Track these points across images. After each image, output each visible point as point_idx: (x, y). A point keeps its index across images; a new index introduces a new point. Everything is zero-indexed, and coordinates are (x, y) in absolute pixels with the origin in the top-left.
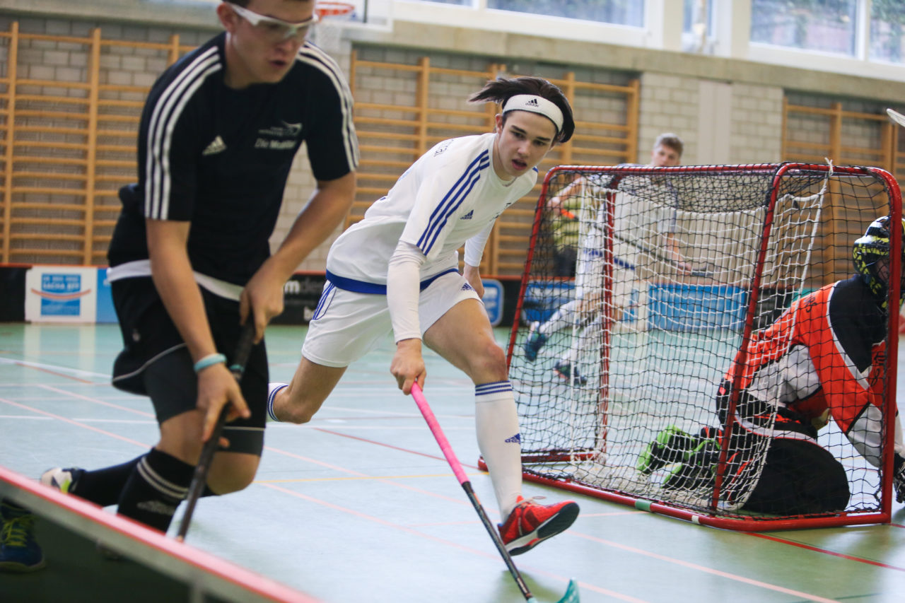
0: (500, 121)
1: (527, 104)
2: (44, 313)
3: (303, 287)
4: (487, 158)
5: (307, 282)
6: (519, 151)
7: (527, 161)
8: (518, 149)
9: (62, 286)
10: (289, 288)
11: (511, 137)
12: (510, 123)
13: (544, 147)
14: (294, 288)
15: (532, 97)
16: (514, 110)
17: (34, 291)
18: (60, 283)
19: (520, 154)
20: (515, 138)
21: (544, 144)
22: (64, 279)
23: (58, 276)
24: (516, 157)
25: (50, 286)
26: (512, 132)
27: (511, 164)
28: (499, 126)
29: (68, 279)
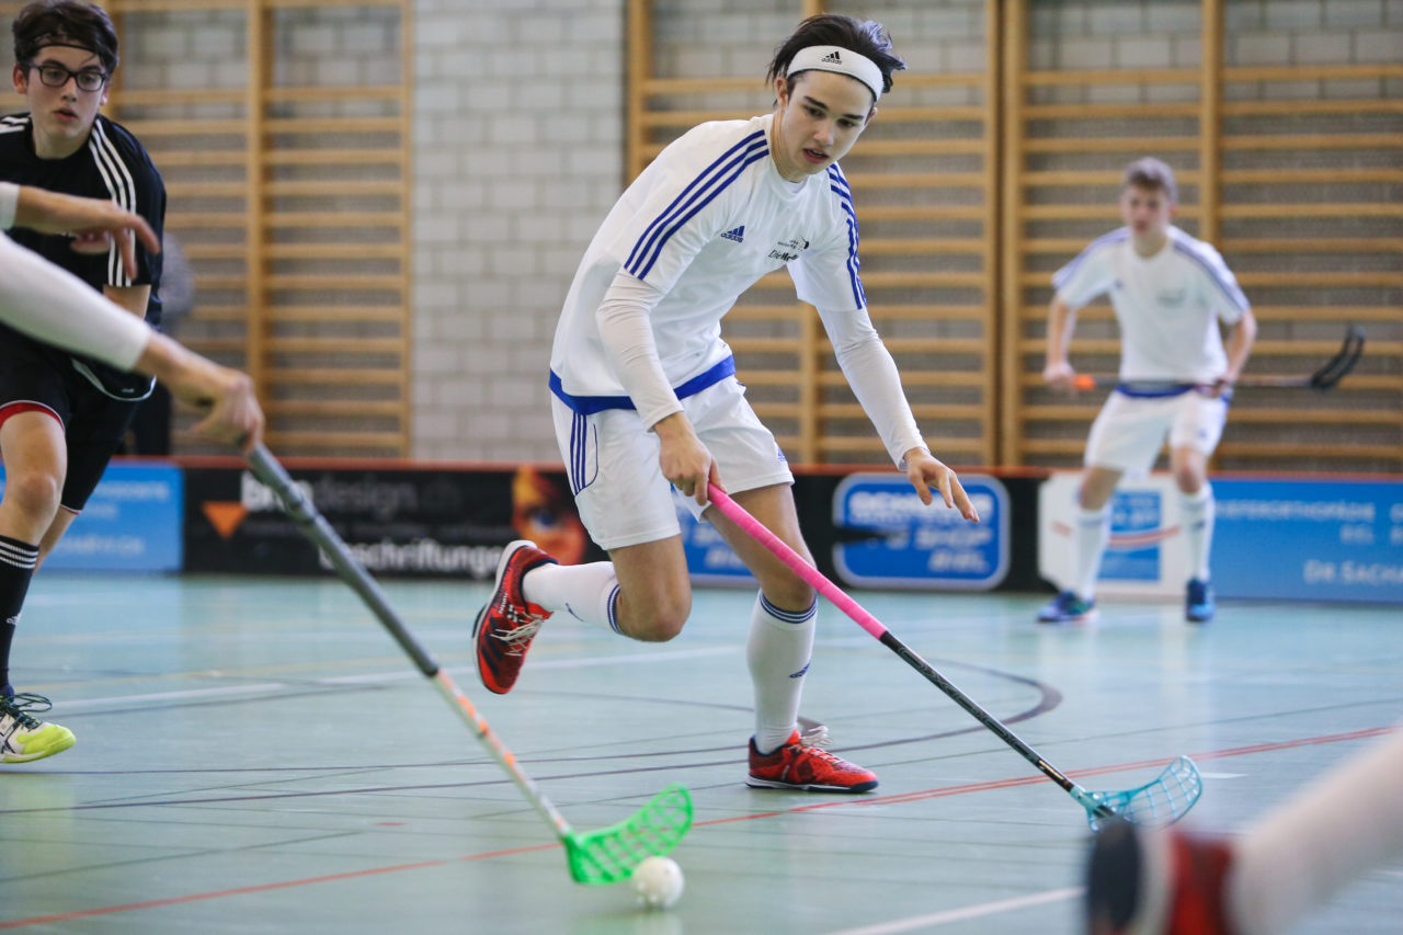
0: (784, 87)
1: (824, 60)
3: (319, 496)
4: (764, 143)
5: (326, 486)
6: (816, 137)
7: (828, 151)
8: (815, 133)
11: (803, 115)
12: (800, 92)
13: (854, 128)
15: (832, 49)
16: (805, 71)
19: (817, 141)
20: (809, 117)
21: (853, 125)
24: (811, 145)
26: (806, 107)
27: (801, 154)
28: (782, 95)
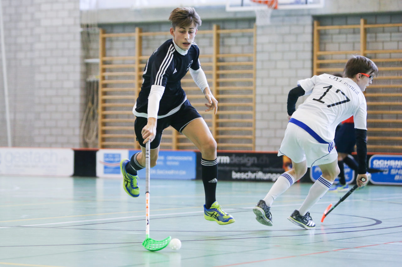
2: (105, 173)
3: (231, 160)
5: (233, 157)
9: (112, 160)
10: (224, 160)
14: (227, 160)
17: (101, 162)
18: (112, 158)
22: (114, 156)
23: (111, 154)
25: (107, 159)
29: (116, 156)
